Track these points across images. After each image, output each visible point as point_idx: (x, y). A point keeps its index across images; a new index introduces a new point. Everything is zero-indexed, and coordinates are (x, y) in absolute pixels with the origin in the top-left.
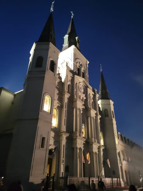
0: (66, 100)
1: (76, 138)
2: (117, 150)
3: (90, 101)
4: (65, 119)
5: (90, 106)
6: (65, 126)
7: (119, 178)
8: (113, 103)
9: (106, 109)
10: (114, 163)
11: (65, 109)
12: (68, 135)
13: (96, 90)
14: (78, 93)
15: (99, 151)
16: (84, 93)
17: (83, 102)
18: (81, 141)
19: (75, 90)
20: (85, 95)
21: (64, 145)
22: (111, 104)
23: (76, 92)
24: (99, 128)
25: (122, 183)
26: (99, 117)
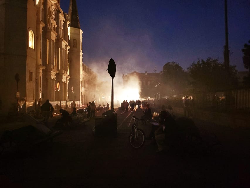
0: (41, 31)
1: (50, 70)
2: (80, 80)
3: (61, 30)
4: (41, 52)
5: (61, 36)
6: (41, 59)
7: (79, 101)
8: (82, 32)
9: (75, 39)
10: (77, 90)
11: (40, 41)
12: (44, 68)
13: (67, 15)
14: (50, 20)
15: (66, 81)
16: (55, 19)
17: (55, 30)
18: (54, 72)
19: (48, 17)
20: (56, 22)
21: (41, 77)
22: (80, 34)
23: (49, 19)
24: (68, 59)
25: (81, 104)
26: (68, 48)
